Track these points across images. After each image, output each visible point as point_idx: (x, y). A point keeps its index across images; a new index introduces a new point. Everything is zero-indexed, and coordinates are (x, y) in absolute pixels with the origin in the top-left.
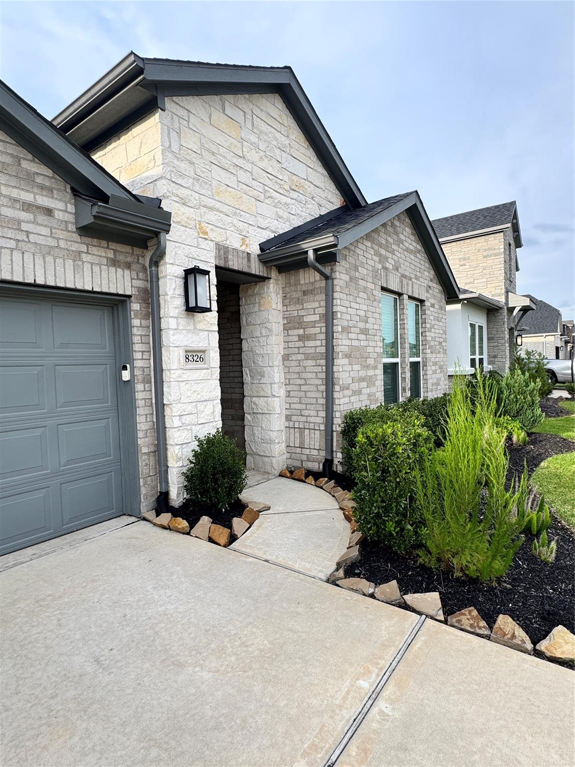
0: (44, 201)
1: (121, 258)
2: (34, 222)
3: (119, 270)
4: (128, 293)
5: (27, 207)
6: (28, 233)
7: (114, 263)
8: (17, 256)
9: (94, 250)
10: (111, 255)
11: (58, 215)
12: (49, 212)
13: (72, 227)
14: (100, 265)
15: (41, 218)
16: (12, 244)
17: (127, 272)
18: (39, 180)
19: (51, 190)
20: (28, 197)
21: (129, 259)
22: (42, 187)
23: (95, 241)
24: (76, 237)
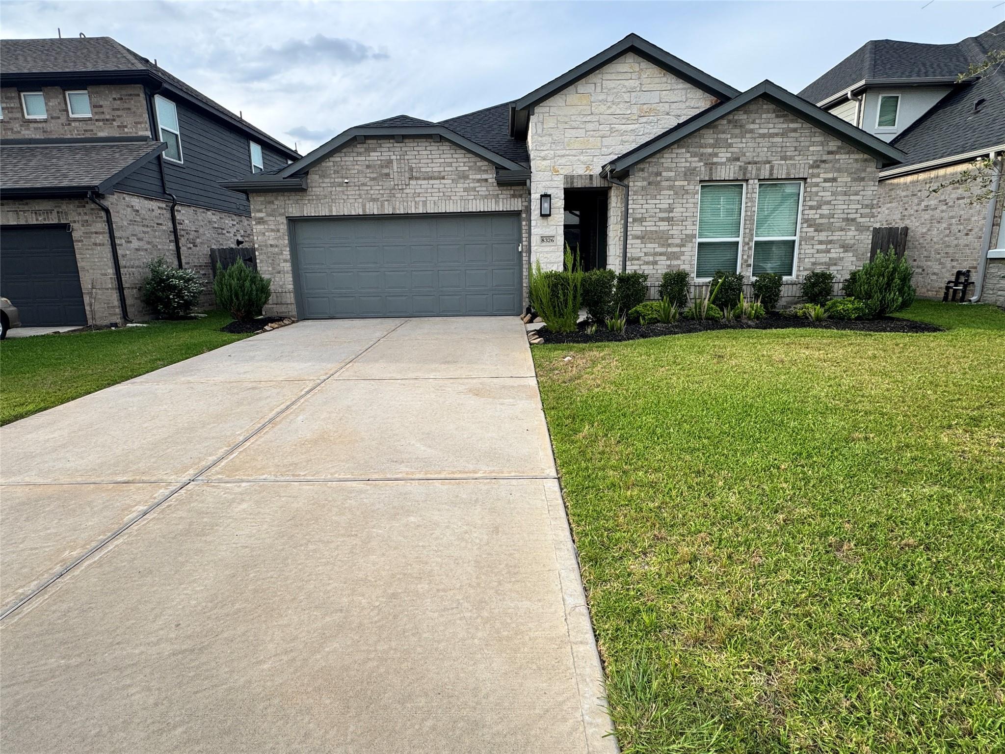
0: (485, 176)
1: (517, 193)
2: (481, 186)
3: (516, 199)
4: (520, 209)
5: (479, 181)
6: (478, 191)
7: (514, 196)
8: (474, 201)
9: (504, 192)
10: (512, 192)
11: (490, 181)
12: (486, 180)
13: (495, 184)
14: (506, 199)
15: (484, 184)
16: (473, 197)
17: (520, 199)
18: (483, 168)
19: (487, 171)
20: (478, 177)
21: (521, 193)
22: (484, 171)
23: (505, 188)
24: (497, 188)
